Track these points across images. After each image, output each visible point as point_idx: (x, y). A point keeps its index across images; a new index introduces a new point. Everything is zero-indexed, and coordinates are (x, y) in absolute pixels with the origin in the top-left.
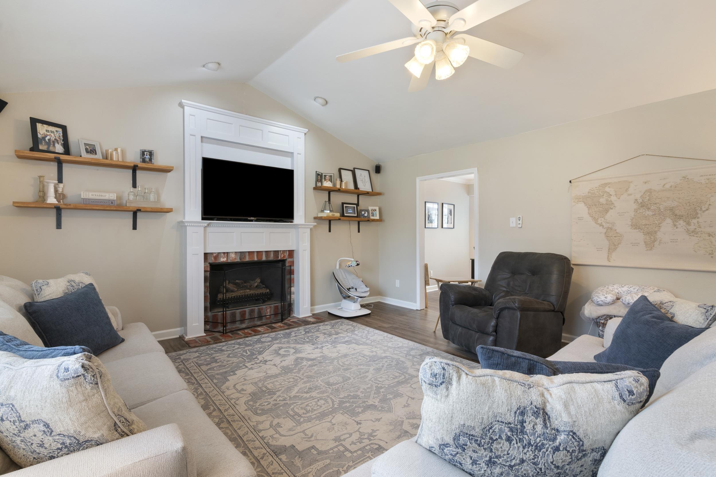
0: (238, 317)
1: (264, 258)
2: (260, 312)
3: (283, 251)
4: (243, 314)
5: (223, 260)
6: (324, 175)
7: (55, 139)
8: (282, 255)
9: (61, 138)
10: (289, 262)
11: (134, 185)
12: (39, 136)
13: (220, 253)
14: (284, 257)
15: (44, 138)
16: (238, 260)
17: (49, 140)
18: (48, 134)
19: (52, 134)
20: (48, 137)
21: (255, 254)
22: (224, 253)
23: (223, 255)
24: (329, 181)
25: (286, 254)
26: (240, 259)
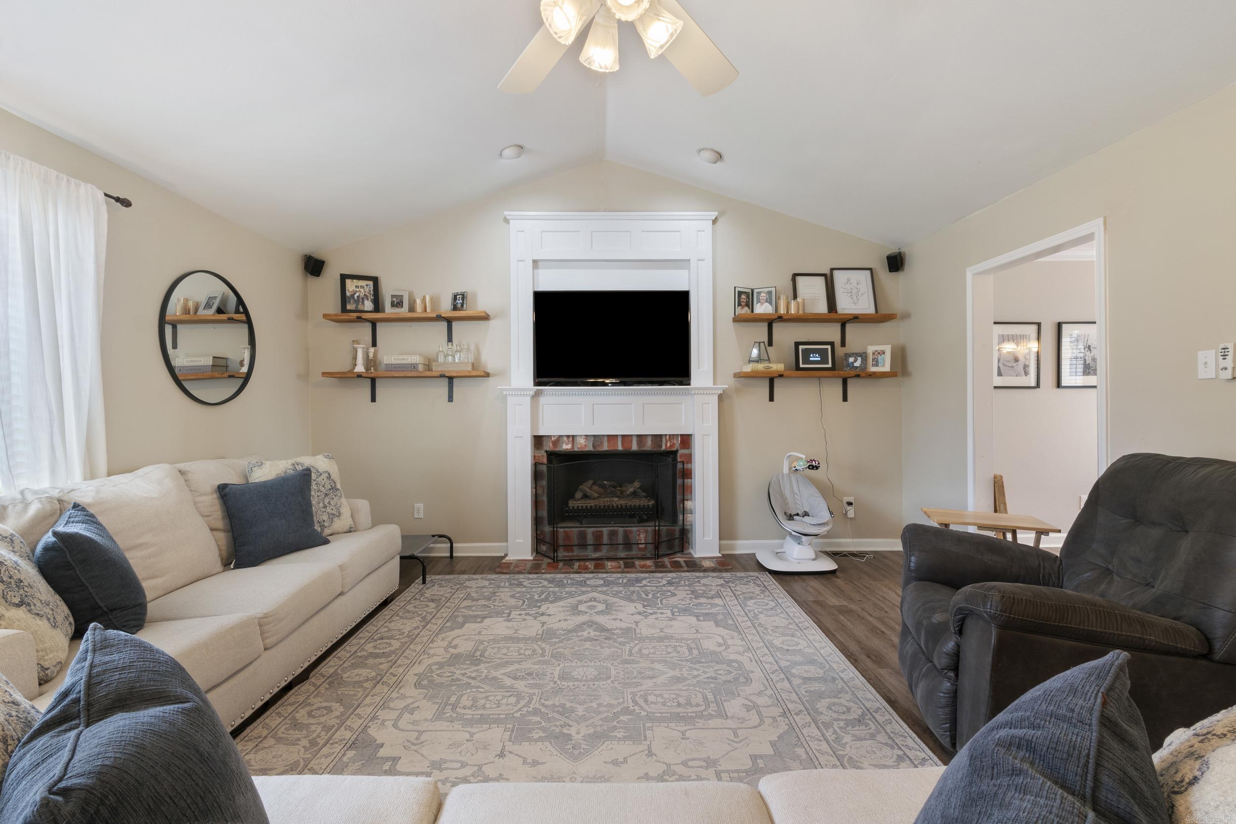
0: (590, 540)
1: (635, 447)
2: (626, 535)
3: (670, 435)
4: (598, 536)
5: (566, 447)
6: (757, 293)
7: (365, 295)
8: (669, 442)
9: (372, 292)
10: (682, 455)
11: (450, 339)
12: (348, 294)
13: (560, 436)
14: (671, 446)
15: (352, 296)
16: (590, 448)
17: (358, 297)
18: (358, 290)
19: (362, 290)
20: (357, 294)
21: (620, 440)
22: (568, 436)
23: (565, 439)
24: (766, 301)
25: (675, 441)
26: (594, 447)
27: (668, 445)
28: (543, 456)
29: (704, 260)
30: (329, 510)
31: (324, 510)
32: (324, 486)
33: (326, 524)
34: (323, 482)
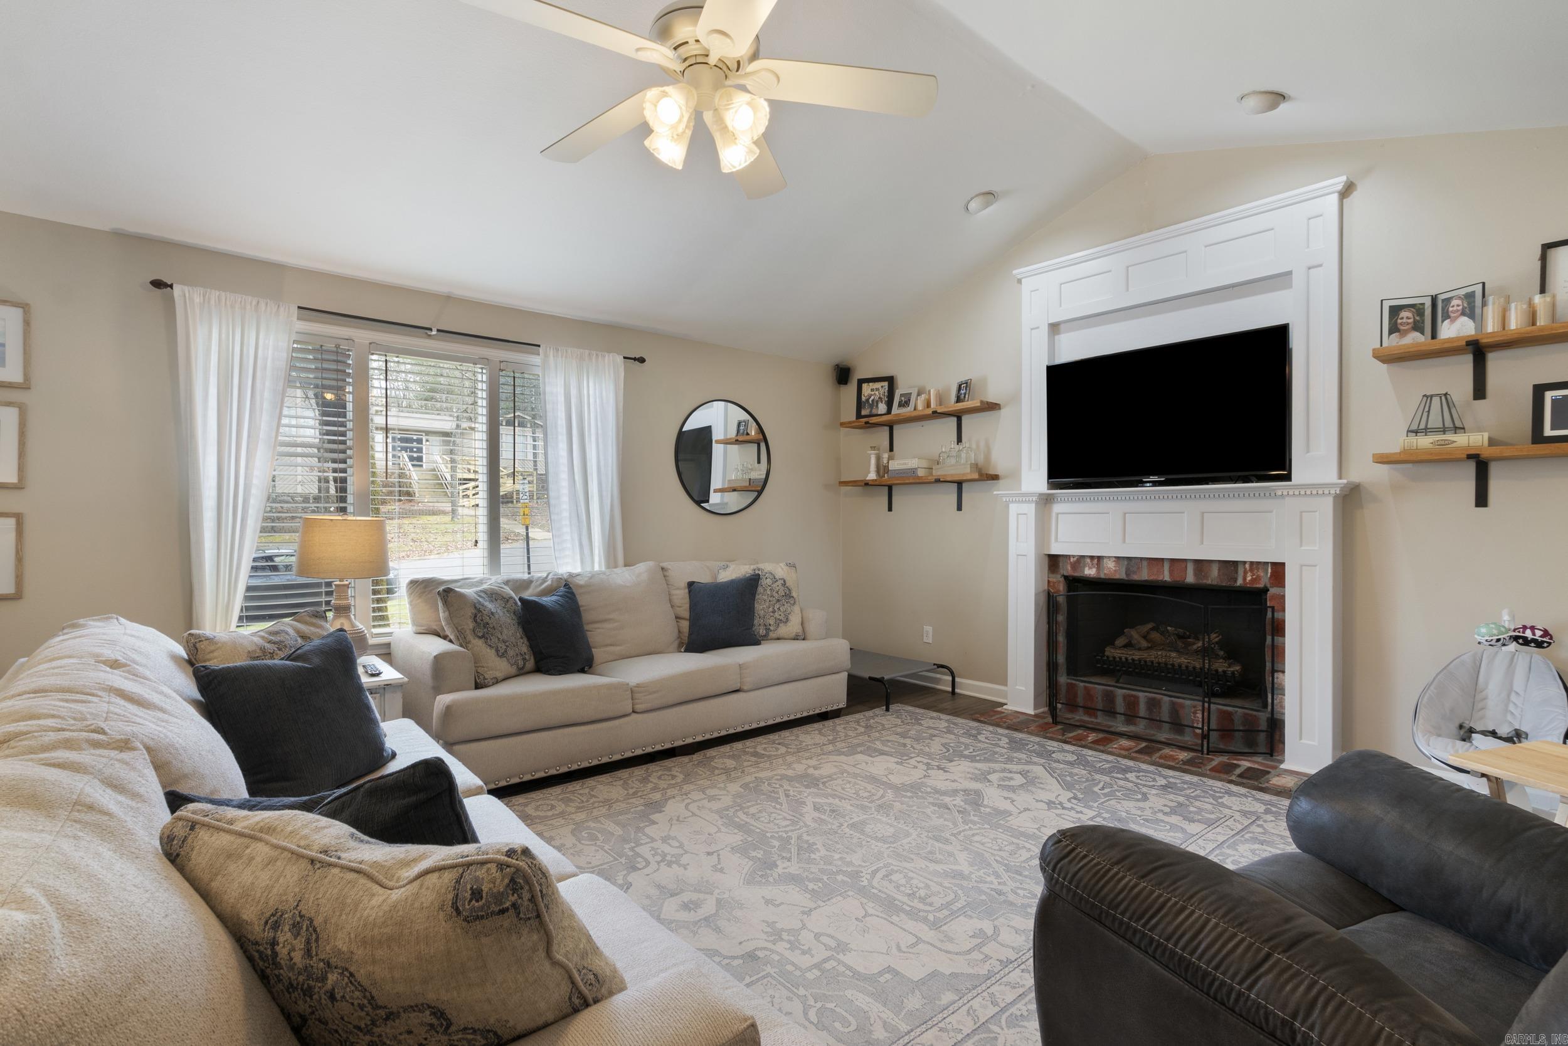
0: (1120, 706)
1: (1190, 578)
2: (1175, 710)
3: (1252, 563)
4: (1132, 703)
5: (1090, 572)
6: (1443, 301)
7: (879, 398)
8: (1249, 574)
9: (886, 394)
10: (1274, 597)
11: (959, 440)
12: (864, 399)
13: (1083, 557)
14: (1253, 580)
15: (867, 400)
16: (1121, 575)
17: (873, 401)
18: (873, 393)
19: (877, 393)
20: (872, 397)
21: (1166, 566)
22: (1092, 558)
23: (1088, 560)
25: (1261, 573)
26: (1127, 575)
27: (1249, 578)
28: (1059, 582)
29: (1320, 266)
30: (776, 615)
31: (772, 614)
32: (777, 592)
33: (772, 628)
34: (778, 588)
